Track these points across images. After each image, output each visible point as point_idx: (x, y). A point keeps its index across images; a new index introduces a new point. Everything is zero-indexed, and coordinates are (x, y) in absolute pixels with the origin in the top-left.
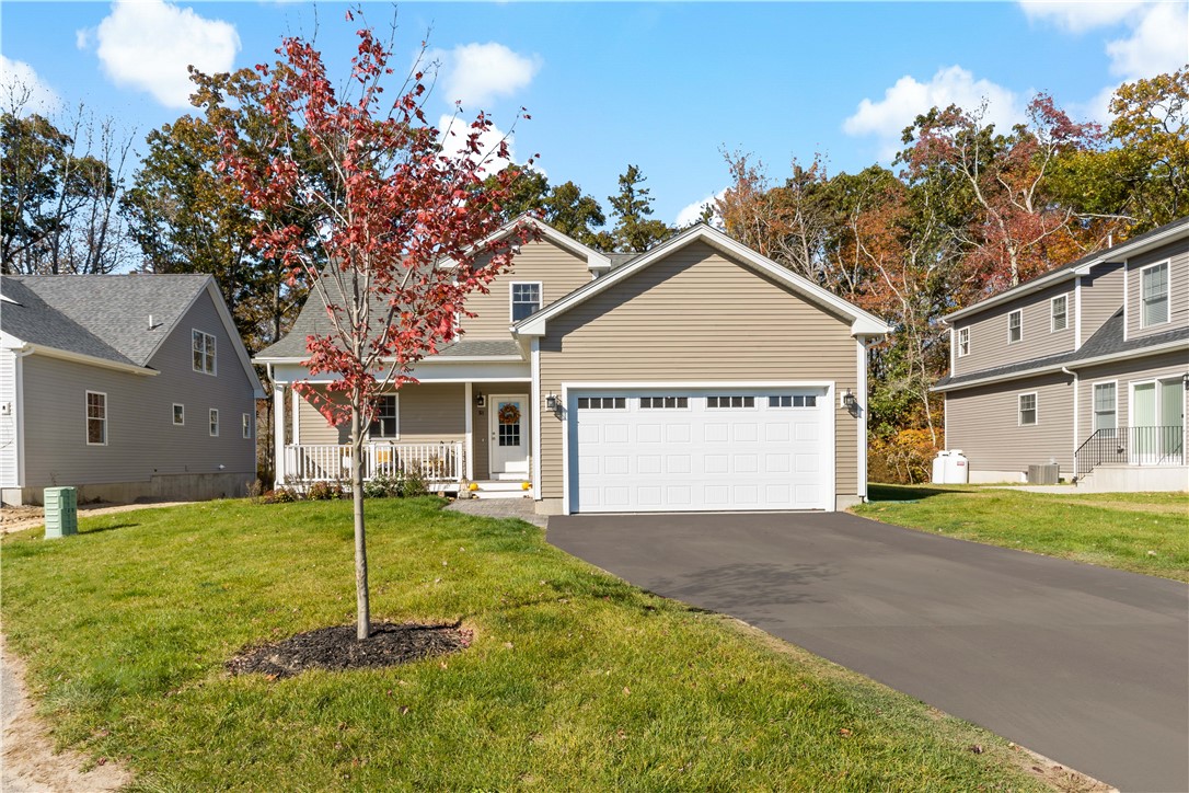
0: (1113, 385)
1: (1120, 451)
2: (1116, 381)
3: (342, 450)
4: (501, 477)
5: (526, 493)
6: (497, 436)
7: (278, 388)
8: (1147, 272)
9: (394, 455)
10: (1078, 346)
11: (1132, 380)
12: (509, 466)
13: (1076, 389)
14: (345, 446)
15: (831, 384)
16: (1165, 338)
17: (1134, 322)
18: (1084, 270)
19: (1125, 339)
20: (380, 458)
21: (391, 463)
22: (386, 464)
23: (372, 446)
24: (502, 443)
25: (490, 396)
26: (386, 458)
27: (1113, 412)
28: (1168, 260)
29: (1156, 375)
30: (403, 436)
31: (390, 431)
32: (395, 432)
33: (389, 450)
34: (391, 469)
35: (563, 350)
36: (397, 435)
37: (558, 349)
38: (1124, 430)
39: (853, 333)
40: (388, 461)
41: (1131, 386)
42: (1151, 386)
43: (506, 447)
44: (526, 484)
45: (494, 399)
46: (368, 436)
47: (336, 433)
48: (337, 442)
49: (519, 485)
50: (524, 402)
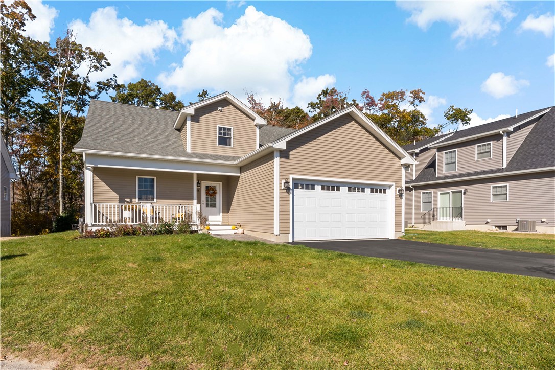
0: (431, 192)
1: (434, 216)
2: (432, 191)
5: (235, 231)
6: (205, 202)
7: (87, 169)
8: (446, 153)
10: (414, 178)
11: (439, 191)
12: (211, 218)
13: (414, 193)
15: (394, 184)
16: (456, 176)
17: (440, 170)
18: (417, 151)
19: (437, 176)
20: (145, 212)
24: (207, 206)
25: (202, 182)
27: (431, 202)
28: (456, 149)
29: (450, 190)
30: (158, 200)
32: (154, 198)
35: (290, 158)
36: (155, 200)
37: (288, 158)
38: (436, 209)
39: (401, 163)
41: (439, 193)
42: (448, 193)
43: (209, 209)
44: (234, 227)
45: (204, 184)
46: (137, 199)
47: (117, 197)
48: (118, 202)
49: (230, 228)
50: (219, 186)
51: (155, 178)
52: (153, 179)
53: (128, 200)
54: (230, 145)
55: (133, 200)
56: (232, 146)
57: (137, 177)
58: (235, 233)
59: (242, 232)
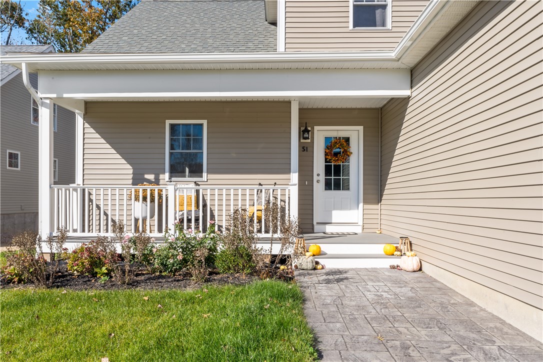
3: (137, 191)
4: (329, 229)
5: (395, 262)
6: (322, 178)
9: (200, 201)
12: (337, 216)
14: (140, 188)
20: (182, 205)
21: (197, 211)
22: (189, 212)
23: (171, 188)
24: (328, 186)
25: (316, 128)
26: (189, 205)
30: (211, 176)
31: (196, 170)
32: (202, 172)
33: (193, 194)
34: (197, 220)
36: (205, 174)
40: (193, 208)
43: (333, 193)
44: (390, 248)
45: (321, 135)
46: (167, 175)
47: (128, 170)
48: (131, 182)
49: (379, 249)
50: (355, 134)
51: (205, 122)
52: (202, 125)
53: (151, 177)
54: (383, 24)
55: (161, 176)
56: (389, 25)
57: (168, 122)
58: (393, 267)
59: (416, 267)
